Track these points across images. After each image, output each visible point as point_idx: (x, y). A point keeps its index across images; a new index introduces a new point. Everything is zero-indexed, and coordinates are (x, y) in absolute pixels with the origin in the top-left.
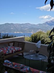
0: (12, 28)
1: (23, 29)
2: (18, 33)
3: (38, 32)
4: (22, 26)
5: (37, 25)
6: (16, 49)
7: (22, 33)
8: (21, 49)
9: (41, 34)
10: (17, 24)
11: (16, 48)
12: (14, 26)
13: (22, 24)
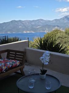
0: (20, 27)
1: (34, 27)
2: (28, 32)
3: (53, 31)
4: (33, 23)
5: (53, 21)
6: (10, 63)
7: (33, 32)
8: (18, 63)
9: (57, 33)
10: (27, 21)
11: (8, 63)
12: (23, 24)
13: (33, 20)
